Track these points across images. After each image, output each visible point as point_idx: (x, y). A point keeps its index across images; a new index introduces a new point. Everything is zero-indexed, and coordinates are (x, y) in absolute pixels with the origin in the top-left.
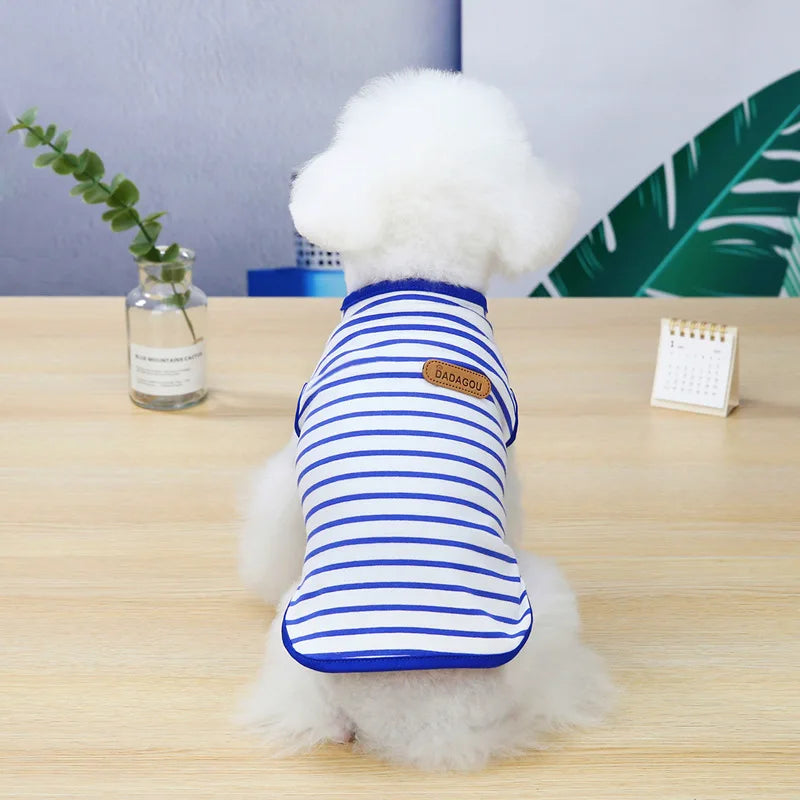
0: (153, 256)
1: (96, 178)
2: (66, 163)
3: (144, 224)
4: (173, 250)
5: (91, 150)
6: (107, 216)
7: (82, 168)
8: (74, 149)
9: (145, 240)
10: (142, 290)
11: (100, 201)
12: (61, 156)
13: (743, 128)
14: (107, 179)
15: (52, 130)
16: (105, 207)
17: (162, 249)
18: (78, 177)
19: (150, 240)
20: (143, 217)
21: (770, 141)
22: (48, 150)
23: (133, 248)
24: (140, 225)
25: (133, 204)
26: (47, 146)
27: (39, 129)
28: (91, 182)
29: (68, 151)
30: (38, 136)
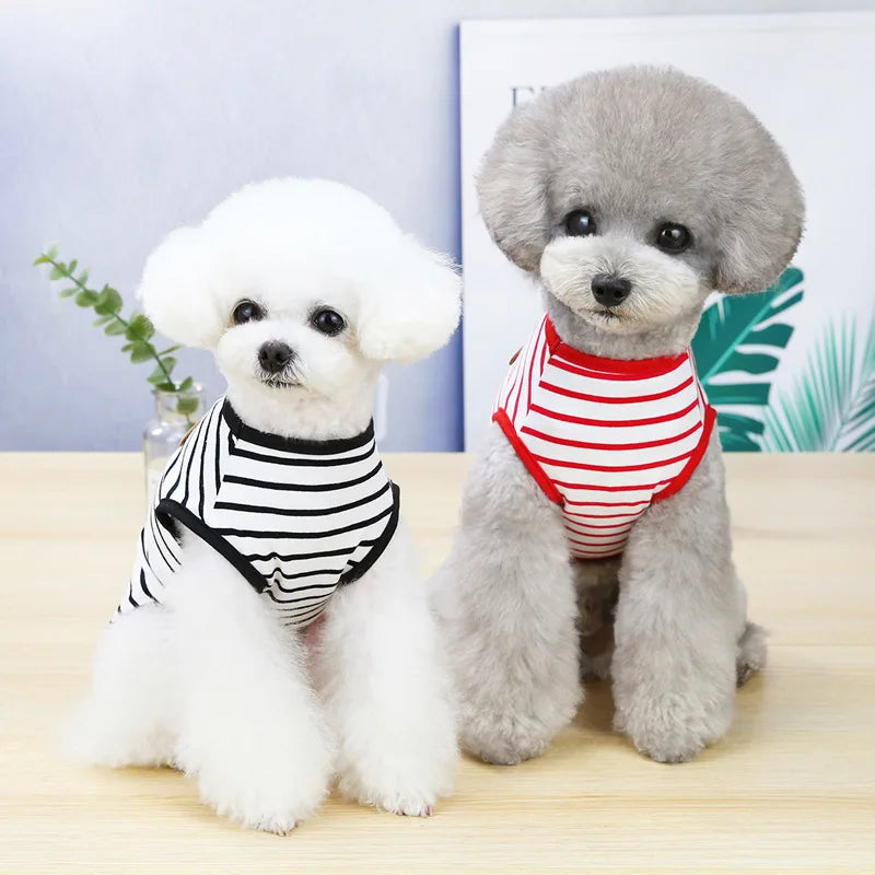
0: (169, 387)
1: (115, 312)
2: (88, 298)
3: (162, 358)
4: (187, 383)
5: (110, 286)
6: (126, 349)
7: (101, 301)
8: (95, 285)
9: (161, 373)
10: (160, 418)
11: (118, 333)
12: (81, 290)
13: (718, 325)
14: (126, 314)
15: (74, 264)
16: (123, 340)
17: (177, 383)
18: (99, 310)
19: (166, 373)
20: (158, 350)
21: (743, 336)
22: (70, 284)
23: (151, 380)
24: (157, 358)
25: (150, 336)
26: (68, 279)
27: (62, 265)
28: (110, 315)
29: (89, 286)
30: (62, 271)
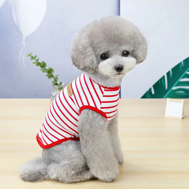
0: (57, 84)
1: (45, 67)
2: (39, 64)
3: (55, 77)
4: (61, 83)
5: (44, 61)
6: (47, 75)
7: (42, 65)
8: (40, 61)
9: (55, 81)
10: (54, 92)
11: (45, 72)
12: (37, 62)
13: (182, 67)
14: (47, 68)
15: (36, 57)
16: (46, 74)
17: (58, 83)
18: (41, 67)
19: (56, 81)
20: (54, 76)
21: (187, 70)
22: (35, 61)
23: (53, 83)
24: (54, 78)
25: (53, 73)
26: (34, 60)
27: (33, 57)
28: (43, 68)
29: (39, 61)
30: (33, 58)
